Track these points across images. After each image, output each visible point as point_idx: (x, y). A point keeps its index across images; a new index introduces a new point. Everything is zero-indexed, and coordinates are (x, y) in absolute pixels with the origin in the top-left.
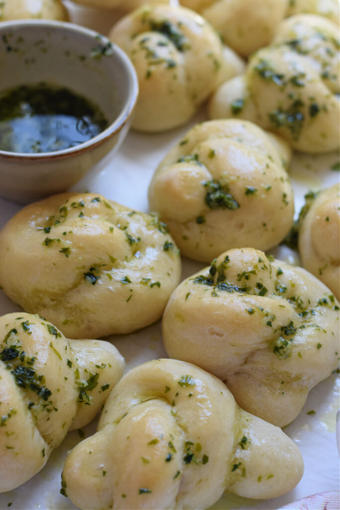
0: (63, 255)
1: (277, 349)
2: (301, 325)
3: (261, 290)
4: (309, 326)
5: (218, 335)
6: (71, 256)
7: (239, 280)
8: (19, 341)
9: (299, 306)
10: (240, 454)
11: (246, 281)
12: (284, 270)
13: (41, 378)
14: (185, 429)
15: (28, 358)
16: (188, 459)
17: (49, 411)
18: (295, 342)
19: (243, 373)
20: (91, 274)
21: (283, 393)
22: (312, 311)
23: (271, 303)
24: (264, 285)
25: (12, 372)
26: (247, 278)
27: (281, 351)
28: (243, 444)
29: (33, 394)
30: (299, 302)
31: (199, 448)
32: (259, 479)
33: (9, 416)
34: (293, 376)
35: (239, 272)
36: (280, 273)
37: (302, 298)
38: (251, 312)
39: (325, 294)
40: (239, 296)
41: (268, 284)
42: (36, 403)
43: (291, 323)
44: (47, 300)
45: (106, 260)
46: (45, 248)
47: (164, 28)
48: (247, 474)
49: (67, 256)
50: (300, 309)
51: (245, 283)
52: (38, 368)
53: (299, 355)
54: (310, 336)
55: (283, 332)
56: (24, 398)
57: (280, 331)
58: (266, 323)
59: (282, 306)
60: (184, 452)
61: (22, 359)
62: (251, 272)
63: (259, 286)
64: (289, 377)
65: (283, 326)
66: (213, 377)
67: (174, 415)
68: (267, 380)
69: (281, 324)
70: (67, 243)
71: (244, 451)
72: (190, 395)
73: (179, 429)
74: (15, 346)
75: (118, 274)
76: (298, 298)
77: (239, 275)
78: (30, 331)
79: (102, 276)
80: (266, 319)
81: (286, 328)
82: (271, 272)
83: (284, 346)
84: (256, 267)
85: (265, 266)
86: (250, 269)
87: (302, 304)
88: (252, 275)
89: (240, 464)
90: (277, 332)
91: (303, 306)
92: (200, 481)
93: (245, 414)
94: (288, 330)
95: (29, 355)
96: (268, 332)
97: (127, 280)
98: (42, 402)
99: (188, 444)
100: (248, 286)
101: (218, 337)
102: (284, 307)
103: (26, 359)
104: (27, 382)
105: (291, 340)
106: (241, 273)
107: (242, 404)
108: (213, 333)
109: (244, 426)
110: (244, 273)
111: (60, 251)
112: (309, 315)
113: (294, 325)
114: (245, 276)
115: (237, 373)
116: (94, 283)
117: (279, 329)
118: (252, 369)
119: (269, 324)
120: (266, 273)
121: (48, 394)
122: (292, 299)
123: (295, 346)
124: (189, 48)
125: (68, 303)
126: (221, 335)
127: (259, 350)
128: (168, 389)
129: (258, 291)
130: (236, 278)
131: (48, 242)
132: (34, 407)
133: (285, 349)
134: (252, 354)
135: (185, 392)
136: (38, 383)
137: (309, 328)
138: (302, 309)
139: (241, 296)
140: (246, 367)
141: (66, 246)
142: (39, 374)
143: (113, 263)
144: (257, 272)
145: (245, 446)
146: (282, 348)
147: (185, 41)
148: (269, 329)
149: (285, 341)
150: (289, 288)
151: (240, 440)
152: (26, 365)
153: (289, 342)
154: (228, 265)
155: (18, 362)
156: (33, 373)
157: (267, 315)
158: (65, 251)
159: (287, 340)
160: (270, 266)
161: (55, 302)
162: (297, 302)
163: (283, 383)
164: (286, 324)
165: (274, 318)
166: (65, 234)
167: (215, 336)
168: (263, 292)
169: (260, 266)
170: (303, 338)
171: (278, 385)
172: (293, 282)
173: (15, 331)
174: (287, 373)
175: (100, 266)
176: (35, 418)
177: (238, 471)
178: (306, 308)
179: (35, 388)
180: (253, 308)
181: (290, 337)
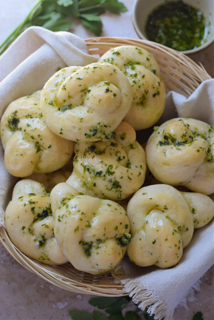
1: (210, 161)
2: (209, 145)
4: (212, 144)
5: (188, 166)
7: (183, 138)
12: (188, 123)
19: (197, 175)
22: (209, 137)
26: (185, 136)
30: (202, 135)
35: (181, 135)
37: (203, 133)
38: (198, 151)
39: (208, 126)
50: (204, 138)
62: (186, 133)
63: (190, 137)
65: (208, 150)
68: (207, 174)
76: (201, 133)
77: (181, 136)
84: (186, 130)
86: (185, 132)
88: (186, 134)
90: (207, 153)
91: (204, 136)
100: (186, 139)
110: (183, 134)
113: (209, 147)
115: (194, 177)
118: (200, 172)
126: (190, 165)
127: (201, 165)
129: (191, 140)
130: (181, 138)
134: (199, 167)
140: (198, 173)
144: (187, 132)
146: (212, 159)
157: (204, 149)
163: (213, 172)
167: (187, 167)
171: (211, 174)
178: (206, 136)
180: (198, 149)
181: (210, 153)
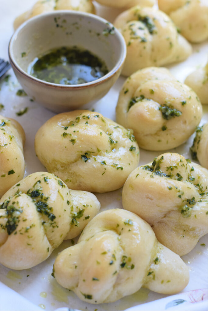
0: (71, 143)
1: (182, 211)
2: (199, 200)
3: (179, 177)
4: (204, 201)
5: (150, 199)
6: (75, 144)
7: (167, 170)
8: (41, 188)
9: (200, 189)
10: (154, 267)
11: (171, 171)
12: (195, 169)
13: (51, 209)
14: (124, 249)
15: (45, 197)
16: (123, 265)
17: (53, 227)
18: (194, 209)
19: (163, 222)
20: (85, 156)
21: (184, 237)
22: (207, 193)
23: (182, 185)
24: (181, 175)
25: (35, 204)
26: (172, 170)
27: (185, 212)
28: (156, 261)
29: (46, 217)
31: (130, 260)
32: (162, 282)
33: (31, 227)
34: (190, 228)
35: (168, 166)
36: (192, 170)
37: (203, 185)
38: (170, 189)
40: (165, 179)
41: (184, 175)
42: (47, 222)
43: (193, 198)
44: (59, 166)
45: (95, 150)
46: (62, 137)
47: (145, 20)
48: (156, 278)
49: (73, 144)
50: (201, 191)
51: (170, 172)
52: (50, 203)
53: (195, 216)
54: (203, 207)
55: (188, 202)
56: (40, 219)
57: (186, 201)
58: (178, 196)
59: (189, 188)
60: (121, 261)
61: (42, 197)
62: (174, 167)
63: (178, 175)
64: (188, 228)
65: (188, 199)
66: (145, 222)
67: (119, 240)
68: (176, 228)
69: (187, 198)
70: (74, 137)
71: (156, 265)
72: (129, 230)
73: (120, 248)
74: (39, 190)
75: (100, 159)
76: (201, 185)
77: (167, 168)
78: (48, 182)
79: (91, 158)
80: (178, 194)
81: (190, 200)
82: (186, 169)
83: (187, 210)
84: (178, 164)
85: (183, 164)
86: (174, 165)
87: (202, 189)
88: (175, 168)
89: (153, 272)
90: (184, 202)
91: (203, 190)
92: (128, 278)
93: (160, 245)
94: (191, 202)
95: (45, 195)
96: (178, 201)
97: (104, 163)
98: (50, 221)
99: (124, 257)
100: (171, 174)
101: (150, 201)
102: (190, 188)
103: (43, 197)
104: (43, 210)
105: (192, 207)
106: (169, 167)
107: (159, 239)
108: (148, 198)
109: (158, 252)
110: (171, 167)
111: (70, 141)
112: (205, 195)
113: (195, 199)
114: (171, 169)
115: (160, 222)
116: (86, 161)
117: (186, 200)
118: (168, 221)
119: (180, 196)
120: (184, 169)
121: (53, 218)
122: (197, 185)
123: (194, 211)
124: (156, 33)
125: (71, 170)
126: (152, 200)
127: (173, 210)
128: (118, 225)
129: (177, 178)
130: (166, 169)
131: (65, 135)
132: (45, 224)
133: (187, 212)
134: (169, 212)
135: (127, 228)
136: (49, 211)
137: (203, 202)
138: (202, 191)
139: (167, 179)
140: (165, 219)
141: (74, 139)
142: (50, 206)
143: (98, 152)
144: (178, 167)
145: (157, 263)
146: (185, 211)
147: (155, 29)
148: (179, 200)
149: (188, 207)
150: (196, 179)
151: (154, 259)
152: (43, 201)
153: (190, 209)
154: (163, 161)
155: (39, 199)
156: (46, 206)
157: (179, 191)
158: (73, 141)
159: (189, 207)
160: (187, 165)
161: (63, 168)
162: (200, 187)
163: (184, 231)
164: (190, 198)
165: (183, 194)
166: (75, 132)
167: (149, 200)
168: (180, 178)
169: (180, 164)
170: (199, 207)
171: (182, 232)
172: (199, 176)
173: (39, 181)
174: (187, 225)
175: (91, 153)
176: (45, 230)
177: (151, 276)
178: (204, 191)
179: (47, 213)
180: (171, 186)
181: (191, 206)
